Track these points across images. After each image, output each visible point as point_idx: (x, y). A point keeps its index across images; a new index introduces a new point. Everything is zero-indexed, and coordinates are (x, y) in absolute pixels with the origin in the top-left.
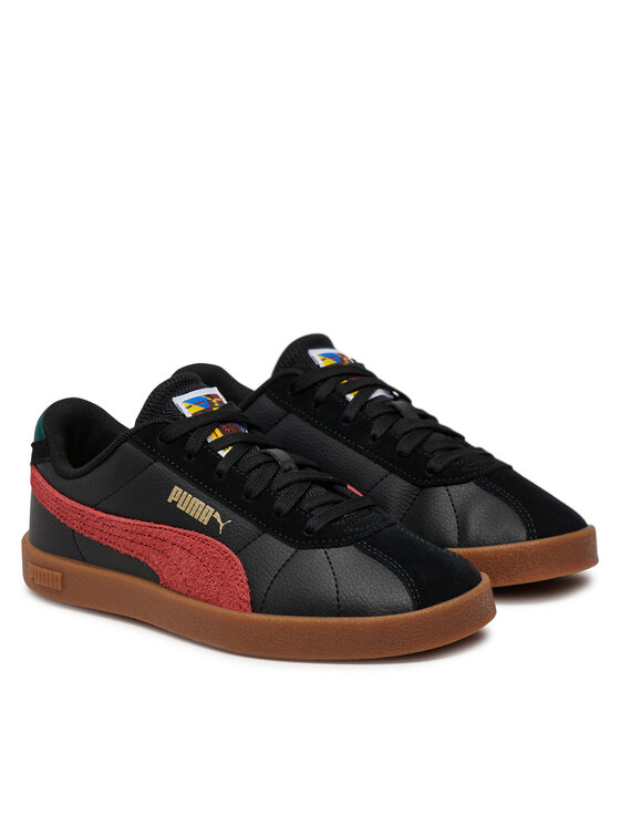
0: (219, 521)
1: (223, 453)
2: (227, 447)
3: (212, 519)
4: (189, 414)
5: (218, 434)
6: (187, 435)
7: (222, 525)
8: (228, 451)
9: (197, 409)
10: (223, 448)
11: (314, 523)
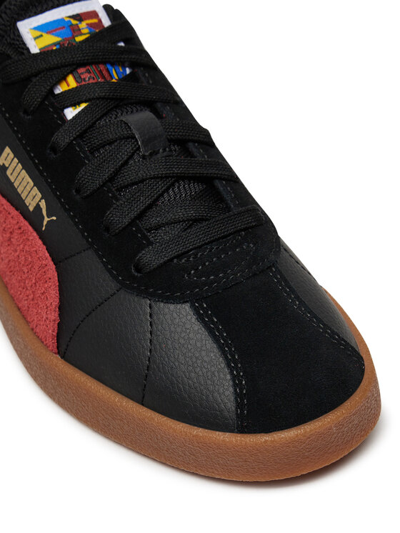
0: (44, 212)
1: (70, 113)
2: (79, 104)
3: (38, 207)
4: (34, 48)
5: (72, 82)
6: (28, 79)
7: (46, 219)
8: (79, 109)
9: (50, 40)
10: (74, 105)
11: (151, 257)
